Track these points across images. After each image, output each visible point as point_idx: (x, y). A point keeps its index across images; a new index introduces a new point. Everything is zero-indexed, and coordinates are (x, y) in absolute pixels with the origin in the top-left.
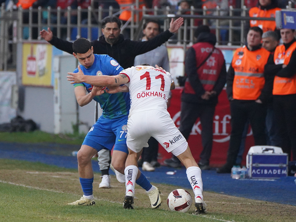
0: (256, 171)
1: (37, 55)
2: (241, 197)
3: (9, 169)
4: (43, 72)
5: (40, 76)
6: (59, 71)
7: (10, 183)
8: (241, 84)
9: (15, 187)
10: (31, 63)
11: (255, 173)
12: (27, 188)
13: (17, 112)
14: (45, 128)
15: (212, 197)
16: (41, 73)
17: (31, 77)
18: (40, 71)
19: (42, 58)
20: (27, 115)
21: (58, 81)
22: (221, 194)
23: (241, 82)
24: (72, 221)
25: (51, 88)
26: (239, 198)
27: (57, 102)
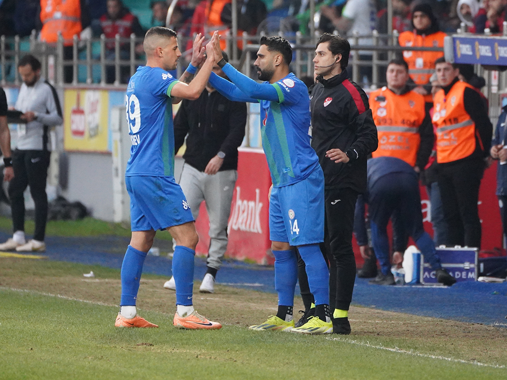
0: (429, 274)
1: (85, 106)
2: (402, 312)
3: (54, 275)
4: (95, 132)
5: (91, 136)
6: (120, 129)
7: (59, 296)
8: (392, 144)
9: (67, 302)
10: (77, 118)
11: (428, 277)
12: (86, 304)
13: (57, 191)
14: (99, 213)
15: (360, 313)
16: (92, 133)
17: (78, 139)
18: (91, 129)
19: (93, 111)
20: (72, 196)
21: (119, 144)
22: (373, 308)
23: (391, 141)
24: (159, 351)
25: (108, 154)
26: (399, 314)
27: (117, 175)
